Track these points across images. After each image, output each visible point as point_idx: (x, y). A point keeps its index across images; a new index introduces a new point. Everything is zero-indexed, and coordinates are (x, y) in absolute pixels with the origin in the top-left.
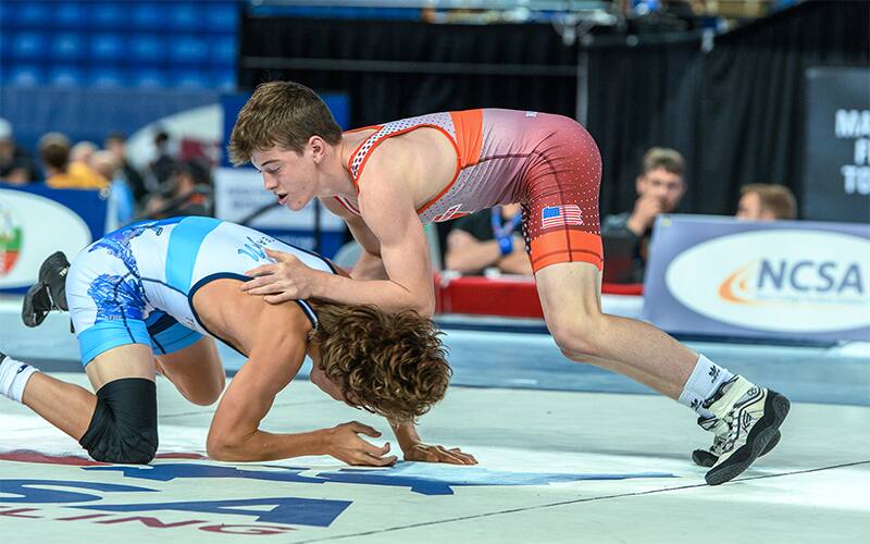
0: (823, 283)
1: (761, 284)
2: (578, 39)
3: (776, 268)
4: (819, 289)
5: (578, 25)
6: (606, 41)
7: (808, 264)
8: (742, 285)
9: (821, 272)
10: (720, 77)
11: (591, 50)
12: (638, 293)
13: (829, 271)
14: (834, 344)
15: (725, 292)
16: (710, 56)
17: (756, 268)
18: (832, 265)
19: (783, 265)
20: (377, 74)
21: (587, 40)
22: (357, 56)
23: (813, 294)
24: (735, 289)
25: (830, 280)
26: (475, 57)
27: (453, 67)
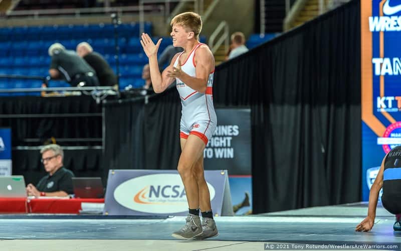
0: (175, 194)
1: (150, 196)
2: (101, 101)
3: (156, 189)
4: (173, 196)
5: (101, 96)
6: (112, 102)
7: (170, 187)
8: (143, 196)
9: (174, 190)
10: (152, 115)
11: (106, 106)
12: (103, 202)
13: (176, 189)
14: (168, 217)
15: (137, 199)
16: (148, 106)
17: (149, 189)
18: (178, 187)
19: (159, 187)
20: (22, 119)
21: (105, 102)
22: (14, 113)
23: (171, 198)
24: (140, 198)
25: (178, 193)
26: (61, 110)
27: (52, 115)
